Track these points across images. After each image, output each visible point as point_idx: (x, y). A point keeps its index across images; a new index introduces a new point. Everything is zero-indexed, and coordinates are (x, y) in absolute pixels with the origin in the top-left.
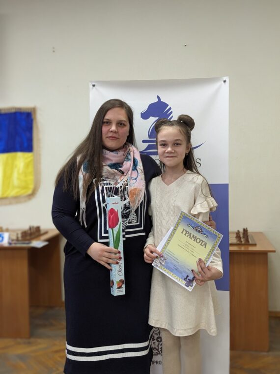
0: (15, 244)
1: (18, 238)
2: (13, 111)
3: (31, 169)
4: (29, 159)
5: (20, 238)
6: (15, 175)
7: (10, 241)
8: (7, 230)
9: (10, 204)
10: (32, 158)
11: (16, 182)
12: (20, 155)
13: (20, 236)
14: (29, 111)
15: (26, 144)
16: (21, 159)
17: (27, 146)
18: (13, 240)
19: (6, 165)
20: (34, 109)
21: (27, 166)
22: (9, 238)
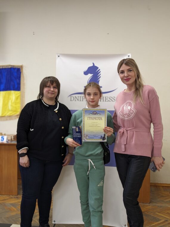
0: (11, 142)
1: (11, 139)
2: (10, 67)
3: (19, 100)
4: (18, 95)
5: (13, 139)
6: (10, 103)
7: (8, 141)
8: (5, 135)
9: (7, 120)
10: (20, 94)
11: (10, 108)
12: (13, 92)
13: (13, 138)
14: (19, 67)
15: (16, 86)
16: (13, 94)
17: (17, 87)
18: (9, 140)
19: (4, 98)
20: (22, 66)
21: (17, 98)
22: (7, 139)
